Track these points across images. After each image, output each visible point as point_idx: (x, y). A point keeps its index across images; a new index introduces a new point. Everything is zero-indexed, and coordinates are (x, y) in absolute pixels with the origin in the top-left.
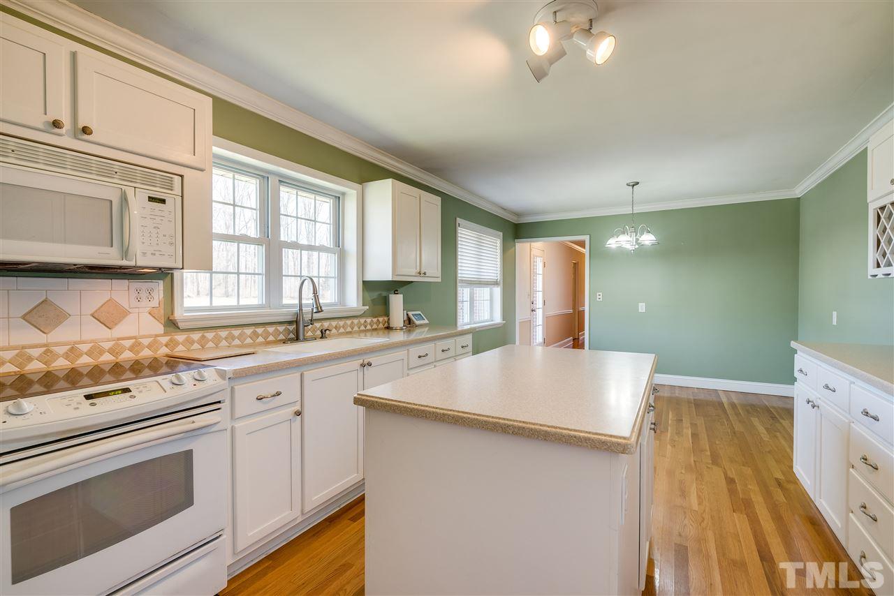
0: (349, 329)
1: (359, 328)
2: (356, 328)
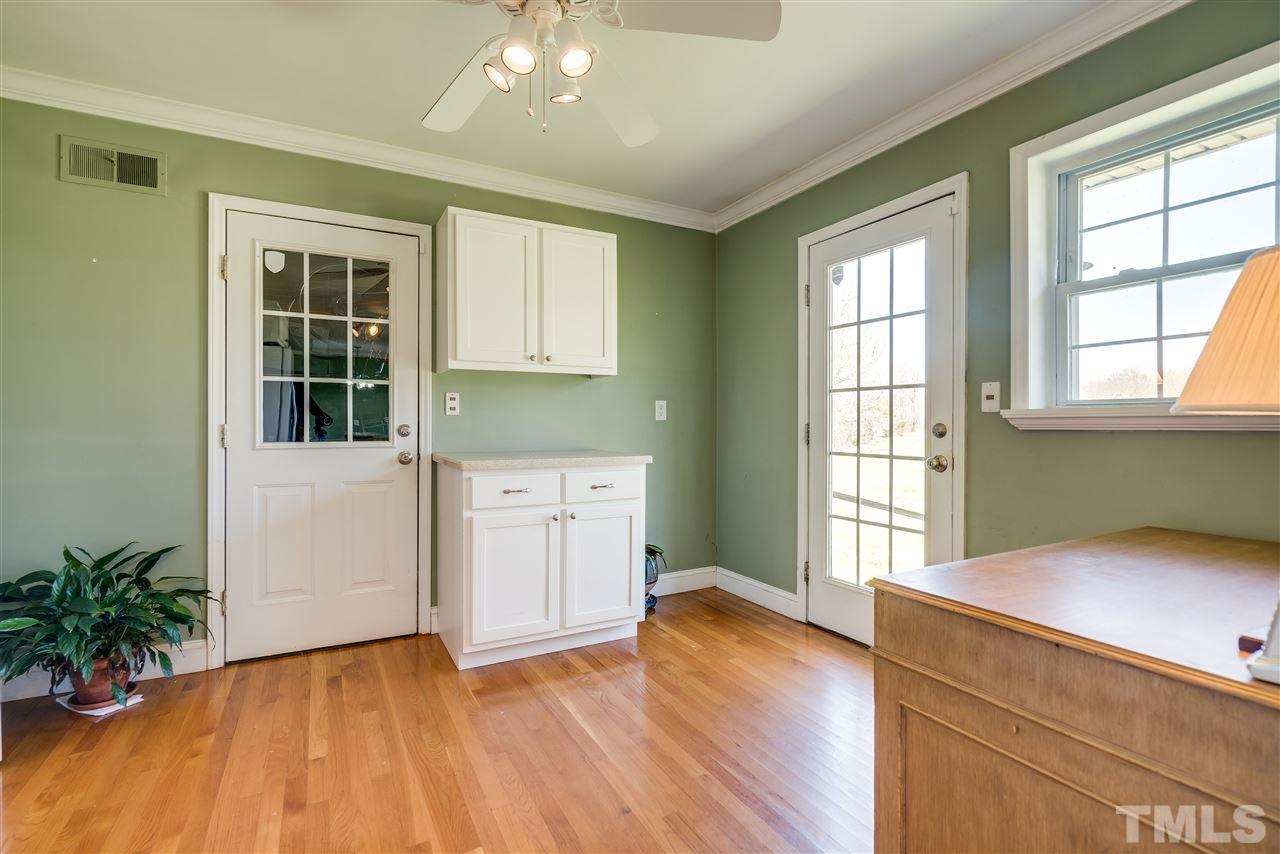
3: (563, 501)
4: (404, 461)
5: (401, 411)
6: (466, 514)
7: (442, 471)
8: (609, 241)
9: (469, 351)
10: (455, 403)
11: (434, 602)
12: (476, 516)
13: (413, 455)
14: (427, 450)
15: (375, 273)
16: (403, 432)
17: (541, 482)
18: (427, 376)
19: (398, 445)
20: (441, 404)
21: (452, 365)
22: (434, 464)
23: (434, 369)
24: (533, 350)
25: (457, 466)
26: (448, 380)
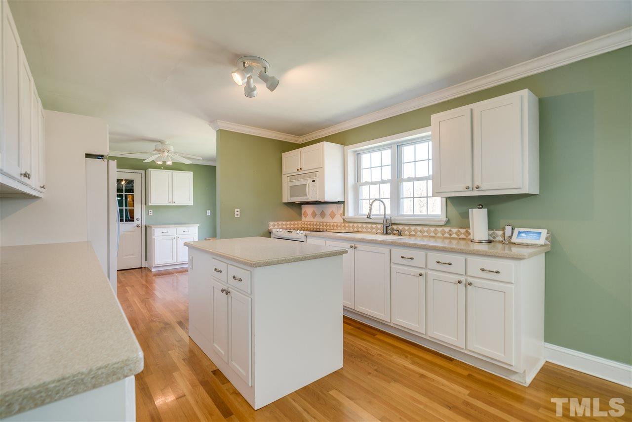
0: (432, 234)
1: (443, 235)
2: (439, 235)
3: (177, 234)
4: (138, 226)
5: (137, 215)
6: (153, 237)
7: (148, 229)
8: (190, 174)
9: (154, 201)
10: (151, 213)
11: (146, 260)
12: (156, 238)
13: (140, 225)
14: (144, 224)
15: (130, 182)
16: (138, 220)
17: (171, 231)
18: (144, 206)
19: (136, 222)
20: (147, 213)
21: (150, 204)
22: (146, 227)
23: (146, 205)
24: (170, 200)
25: (151, 227)
26: (149, 208)
